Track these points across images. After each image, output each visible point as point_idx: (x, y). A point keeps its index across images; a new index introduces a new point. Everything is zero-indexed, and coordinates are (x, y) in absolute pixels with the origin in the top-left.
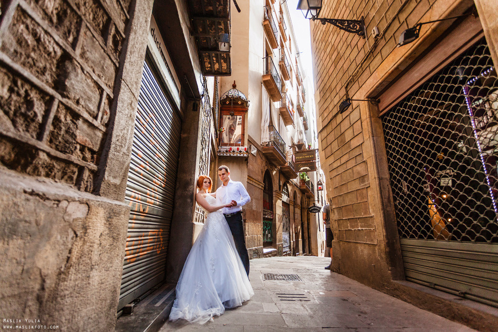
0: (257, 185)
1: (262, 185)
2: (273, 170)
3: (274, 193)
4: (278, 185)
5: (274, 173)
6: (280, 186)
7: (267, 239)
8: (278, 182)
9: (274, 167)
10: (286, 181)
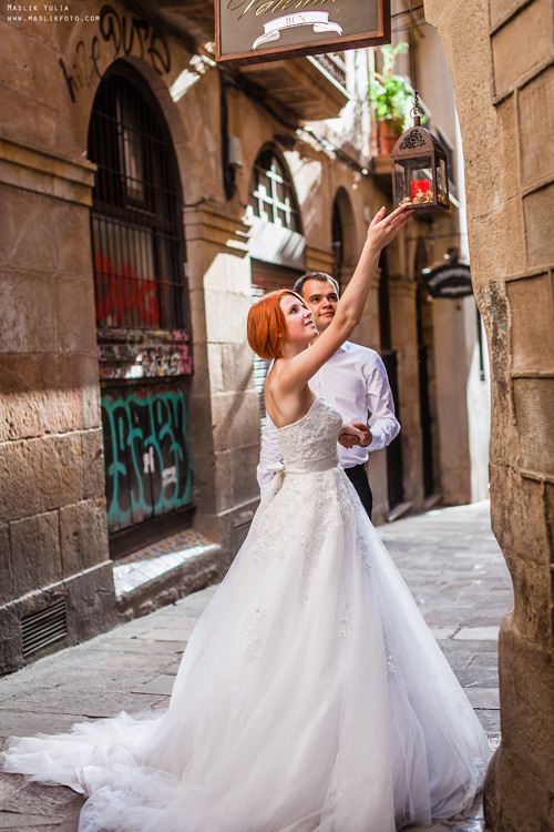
0: (25, 180)
1: (77, 176)
2: (171, 70)
3: (190, 218)
4: (215, 165)
5: (181, 85)
6: (229, 170)
7: (152, 501)
8: (213, 146)
9: (176, 50)
10: (277, 137)
